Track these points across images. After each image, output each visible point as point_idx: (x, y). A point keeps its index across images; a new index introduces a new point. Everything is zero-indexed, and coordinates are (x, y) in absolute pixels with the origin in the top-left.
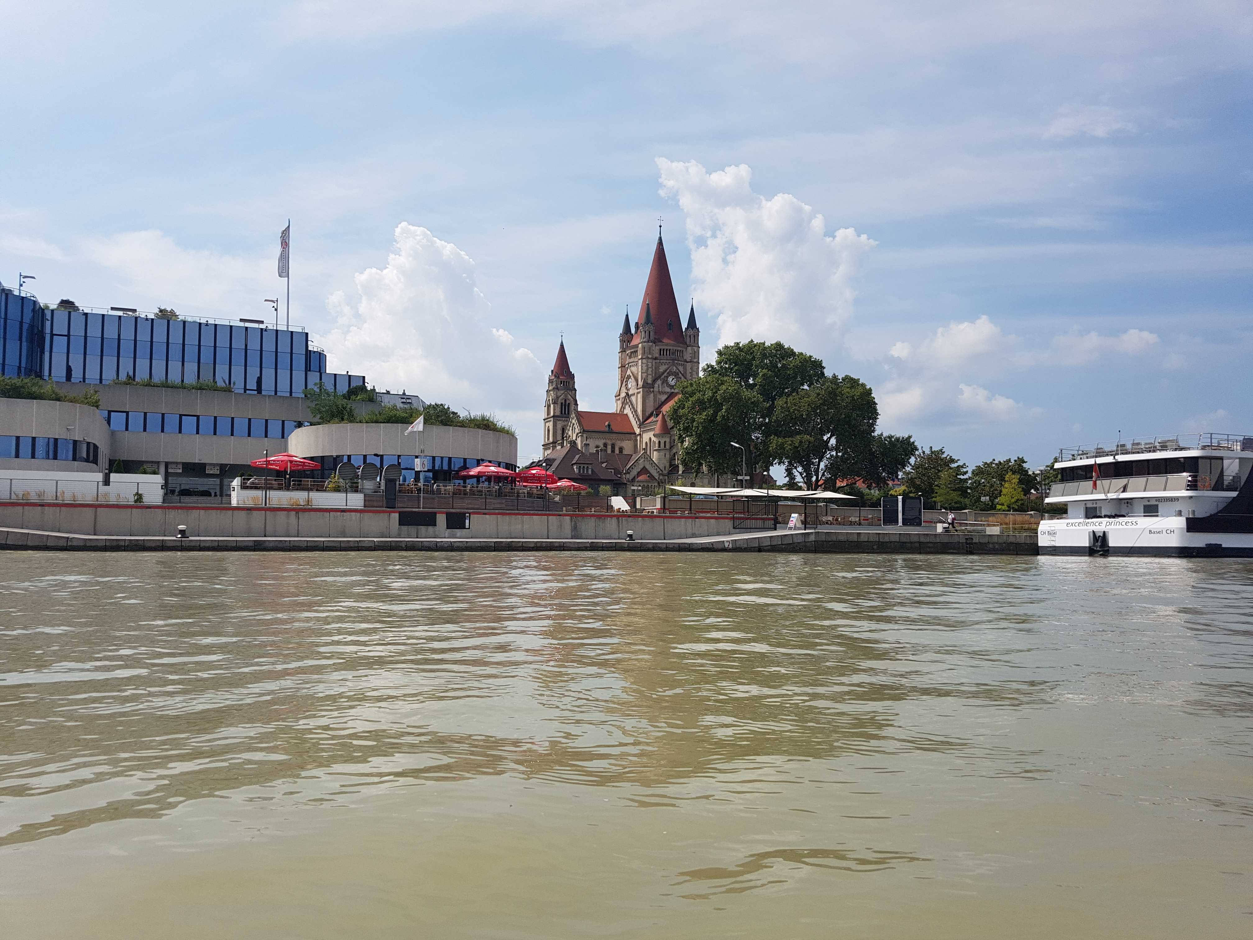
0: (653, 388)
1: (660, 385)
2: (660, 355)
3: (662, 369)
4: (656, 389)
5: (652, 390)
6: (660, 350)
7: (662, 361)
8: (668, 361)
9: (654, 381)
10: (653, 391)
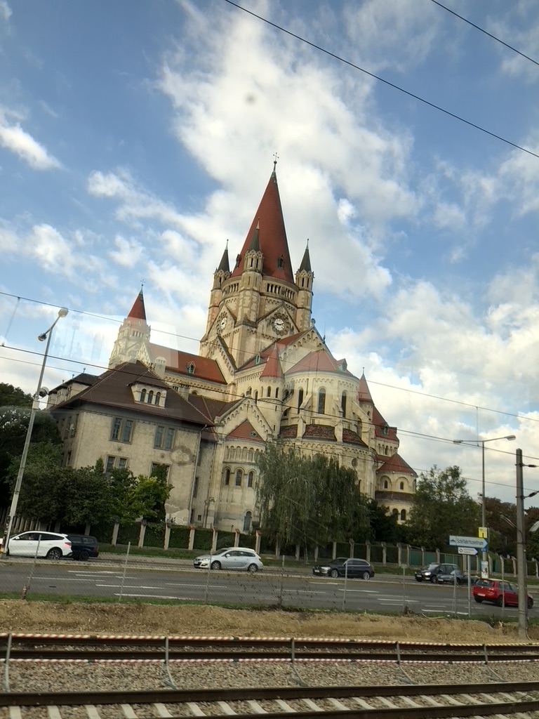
0: (256, 328)
1: (265, 326)
2: (268, 291)
3: (269, 308)
4: (259, 330)
5: (254, 329)
6: (268, 285)
7: (268, 298)
8: (276, 300)
9: (258, 320)
10: (256, 332)
